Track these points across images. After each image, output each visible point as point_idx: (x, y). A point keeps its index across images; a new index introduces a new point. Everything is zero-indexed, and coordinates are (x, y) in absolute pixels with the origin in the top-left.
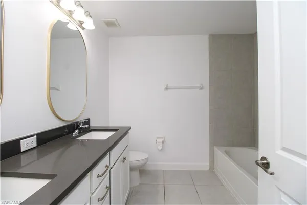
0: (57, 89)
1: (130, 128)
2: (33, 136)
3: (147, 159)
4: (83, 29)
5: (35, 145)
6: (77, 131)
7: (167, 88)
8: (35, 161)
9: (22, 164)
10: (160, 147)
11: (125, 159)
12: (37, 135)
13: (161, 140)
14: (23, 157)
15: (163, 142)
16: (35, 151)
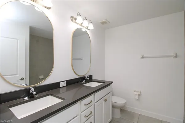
0: (82, 60)
1: (112, 82)
2: (65, 81)
3: (126, 103)
4: (89, 30)
5: (66, 85)
6: (84, 81)
7: (143, 57)
8: (65, 92)
9: (60, 93)
10: (137, 98)
11: (106, 100)
12: (67, 81)
13: (138, 93)
14: (61, 89)
15: (139, 95)
16: (66, 87)
